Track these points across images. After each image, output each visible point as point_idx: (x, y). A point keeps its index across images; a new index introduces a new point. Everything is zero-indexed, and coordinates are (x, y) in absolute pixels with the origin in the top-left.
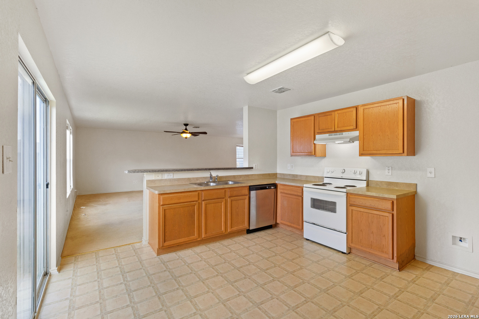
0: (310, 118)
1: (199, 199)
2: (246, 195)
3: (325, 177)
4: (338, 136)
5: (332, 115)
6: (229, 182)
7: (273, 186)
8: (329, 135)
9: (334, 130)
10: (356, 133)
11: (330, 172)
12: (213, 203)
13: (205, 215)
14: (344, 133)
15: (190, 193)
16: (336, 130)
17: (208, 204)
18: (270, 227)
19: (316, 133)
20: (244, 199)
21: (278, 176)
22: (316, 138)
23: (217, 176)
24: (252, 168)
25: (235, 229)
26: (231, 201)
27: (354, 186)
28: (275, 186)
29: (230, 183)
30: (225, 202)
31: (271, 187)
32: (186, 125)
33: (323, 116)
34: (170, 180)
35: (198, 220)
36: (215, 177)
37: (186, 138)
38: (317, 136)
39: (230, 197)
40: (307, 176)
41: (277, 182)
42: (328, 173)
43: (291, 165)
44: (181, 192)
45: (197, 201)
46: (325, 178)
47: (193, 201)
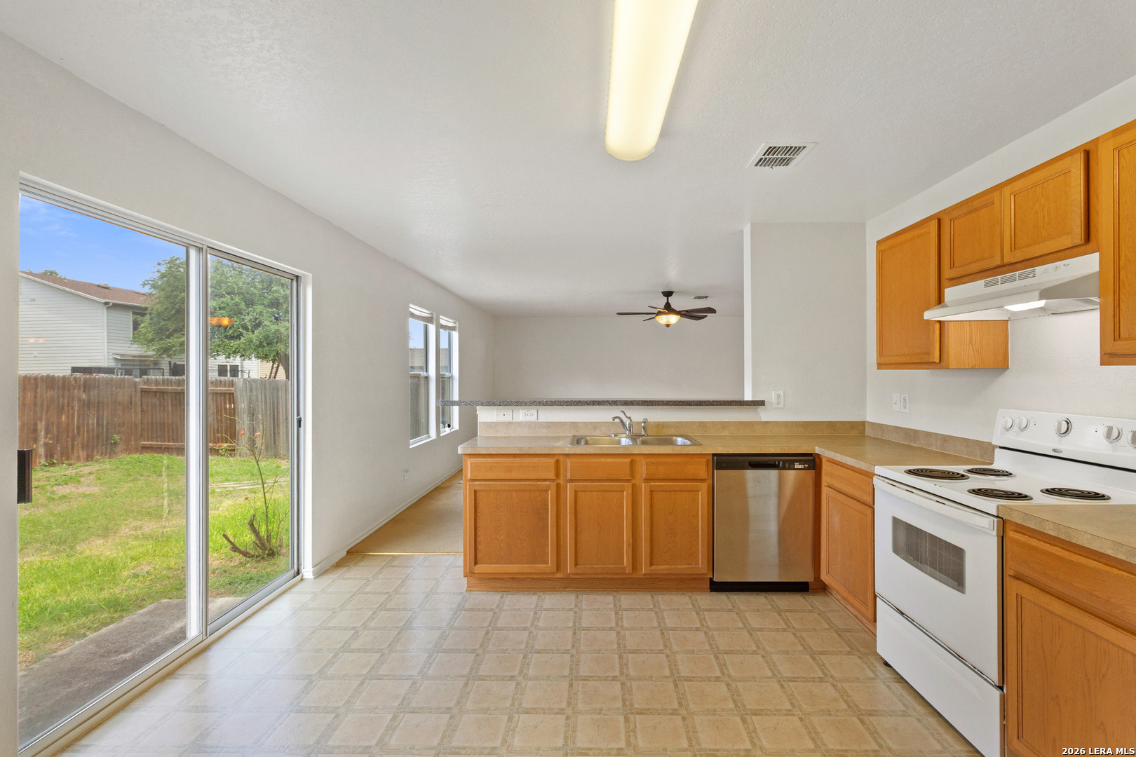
0: (925, 230)
1: (557, 475)
2: (702, 480)
3: (1000, 447)
4: (1018, 284)
5: (992, 203)
6: (676, 440)
7: (800, 462)
8: (986, 286)
9: (998, 263)
10: (1089, 264)
11: (1015, 428)
12: (598, 491)
13: (573, 519)
14: (1039, 269)
15: (536, 460)
16: (1006, 260)
17: (583, 491)
18: (799, 588)
19: (944, 282)
20: (693, 491)
21: (869, 432)
22: (946, 300)
23: (645, 422)
24: (762, 403)
25: (661, 568)
26: (651, 491)
27: (1102, 497)
28: (812, 462)
29: (680, 440)
30: (630, 491)
31: (793, 462)
32: (668, 294)
33: (966, 214)
34: (530, 425)
35: (555, 528)
36: (641, 423)
37: (668, 326)
38: (950, 293)
39: (647, 480)
40: (946, 439)
41: (817, 450)
42: (1008, 430)
43: (903, 396)
44: (514, 455)
45: (553, 480)
46: (997, 451)
47: (545, 480)
